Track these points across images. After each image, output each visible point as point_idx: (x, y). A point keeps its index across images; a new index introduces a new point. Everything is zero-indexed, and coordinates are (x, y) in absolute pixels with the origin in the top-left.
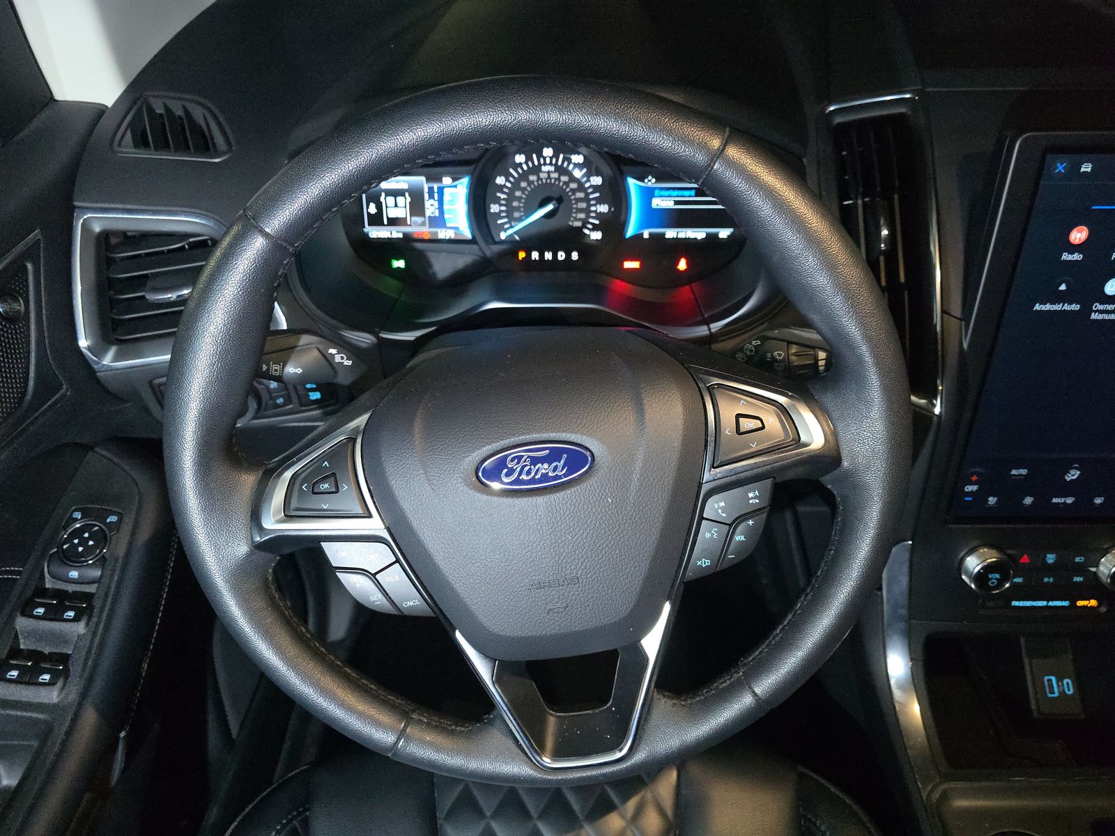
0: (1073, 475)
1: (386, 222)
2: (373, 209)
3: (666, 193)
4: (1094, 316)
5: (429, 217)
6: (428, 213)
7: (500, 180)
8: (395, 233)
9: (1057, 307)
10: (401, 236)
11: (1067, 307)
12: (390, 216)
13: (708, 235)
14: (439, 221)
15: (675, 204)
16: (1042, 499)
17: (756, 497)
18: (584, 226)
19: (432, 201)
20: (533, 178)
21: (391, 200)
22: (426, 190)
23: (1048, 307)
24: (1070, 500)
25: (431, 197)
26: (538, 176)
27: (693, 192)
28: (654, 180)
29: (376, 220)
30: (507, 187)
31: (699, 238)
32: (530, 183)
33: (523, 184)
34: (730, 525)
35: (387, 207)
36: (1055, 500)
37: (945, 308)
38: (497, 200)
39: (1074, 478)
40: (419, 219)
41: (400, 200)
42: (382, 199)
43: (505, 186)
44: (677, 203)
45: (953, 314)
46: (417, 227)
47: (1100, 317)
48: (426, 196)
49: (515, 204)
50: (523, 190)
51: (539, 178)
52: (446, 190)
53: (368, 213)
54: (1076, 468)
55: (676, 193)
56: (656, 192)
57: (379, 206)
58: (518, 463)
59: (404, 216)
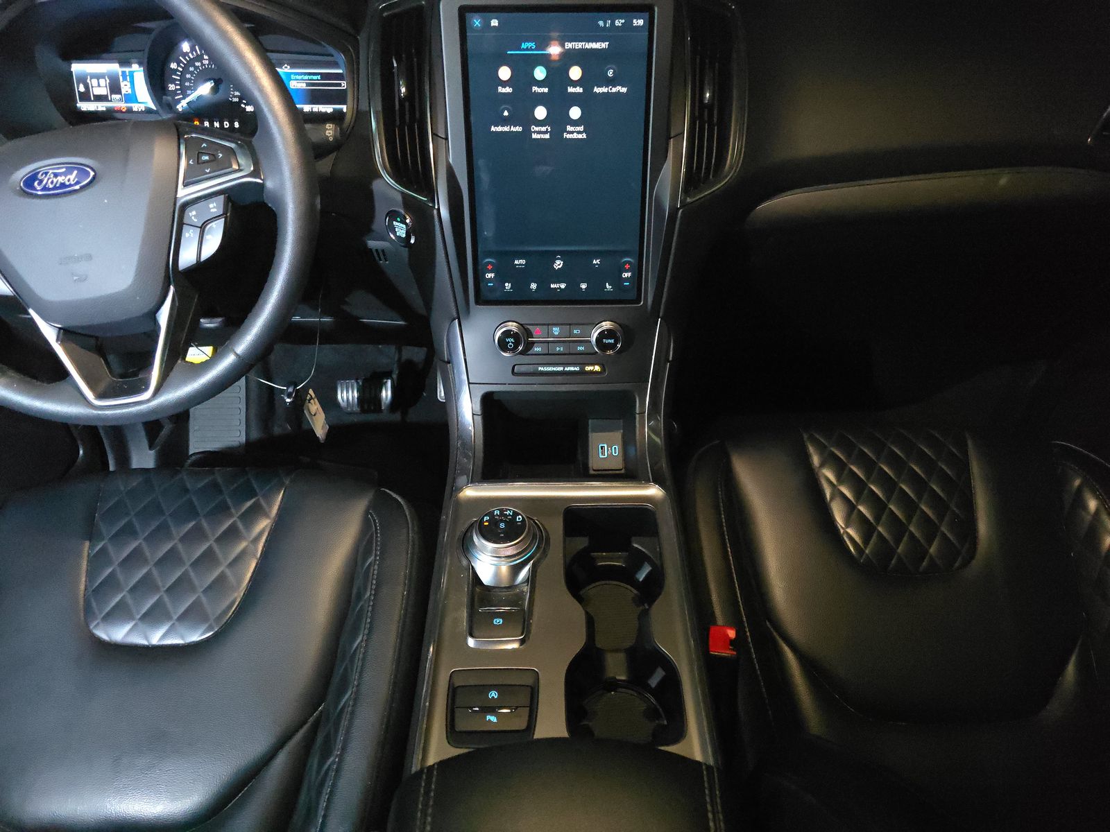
0: (558, 264)
1: (92, 99)
2: (82, 89)
3: (300, 77)
4: (534, 136)
5: (125, 94)
6: (123, 92)
7: (173, 66)
8: (101, 107)
9: (506, 129)
10: (104, 109)
11: (513, 129)
12: (95, 94)
13: (334, 109)
14: (131, 98)
15: (307, 86)
16: (544, 285)
17: (214, 207)
18: (240, 102)
19: (125, 83)
20: (198, 64)
21: (94, 82)
22: (120, 74)
23: (499, 129)
24: (563, 286)
25: (125, 79)
26: (202, 63)
27: (319, 77)
28: (289, 67)
29: (85, 97)
30: (179, 71)
31: (329, 112)
32: (196, 68)
33: (192, 69)
34: (201, 228)
35: (92, 87)
36: (552, 286)
37: (434, 132)
38: (173, 81)
39: (560, 267)
40: (117, 97)
41: (102, 82)
42: (88, 81)
43: (177, 70)
44: (308, 85)
45: (439, 135)
46: (117, 103)
47: (538, 136)
48: (121, 78)
49: (187, 84)
50: (192, 73)
51: (203, 65)
52: (135, 74)
53: (79, 91)
54: (558, 259)
55: (306, 77)
56: (292, 76)
57: (87, 87)
58: (45, 177)
59: (106, 94)
